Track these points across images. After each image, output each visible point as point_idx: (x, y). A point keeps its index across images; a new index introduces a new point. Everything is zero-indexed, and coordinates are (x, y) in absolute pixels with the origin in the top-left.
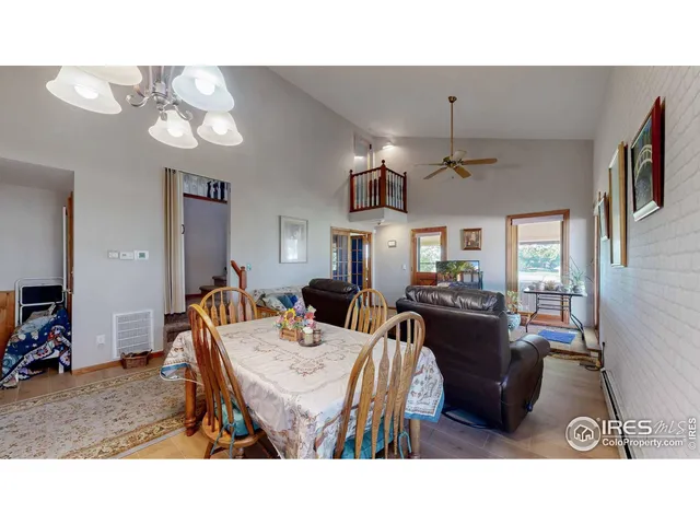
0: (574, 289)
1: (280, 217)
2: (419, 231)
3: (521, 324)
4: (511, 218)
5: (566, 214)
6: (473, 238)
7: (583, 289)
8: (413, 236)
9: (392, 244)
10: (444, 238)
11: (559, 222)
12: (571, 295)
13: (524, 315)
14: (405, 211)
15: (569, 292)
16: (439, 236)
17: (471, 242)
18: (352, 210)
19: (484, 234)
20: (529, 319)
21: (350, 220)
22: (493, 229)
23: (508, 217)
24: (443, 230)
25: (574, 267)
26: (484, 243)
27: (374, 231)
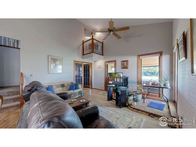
0: (165, 85)
1: (48, 56)
2: (107, 62)
3: (142, 98)
4: (139, 56)
5: (161, 54)
6: (125, 64)
7: (168, 85)
8: (105, 64)
9: (99, 67)
10: (115, 64)
11: (158, 57)
12: (163, 88)
13: (143, 94)
14: (102, 55)
15: (162, 86)
16: (114, 64)
17: (125, 66)
18: (83, 54)
19: (129, 62)
20: (145, 96)
21: (83, 58)
22: (132, 60)
23: (138, 55)
24: (115, 61)
25: (164, 75)
26: (129, 66)
27: (93, 63)
